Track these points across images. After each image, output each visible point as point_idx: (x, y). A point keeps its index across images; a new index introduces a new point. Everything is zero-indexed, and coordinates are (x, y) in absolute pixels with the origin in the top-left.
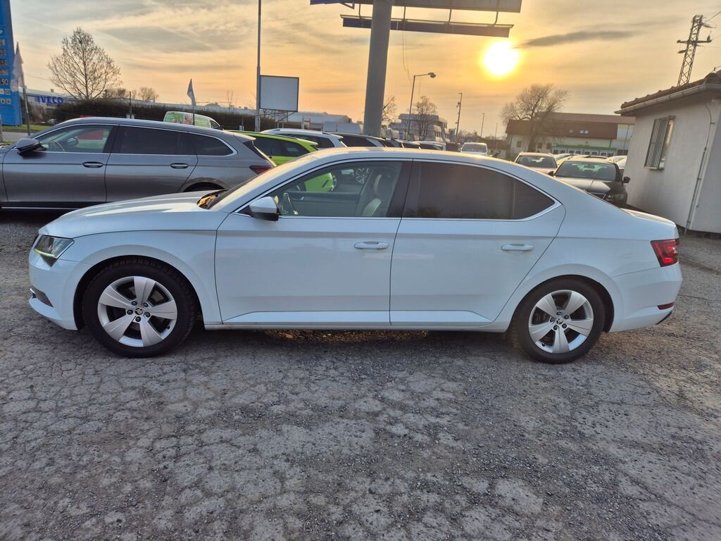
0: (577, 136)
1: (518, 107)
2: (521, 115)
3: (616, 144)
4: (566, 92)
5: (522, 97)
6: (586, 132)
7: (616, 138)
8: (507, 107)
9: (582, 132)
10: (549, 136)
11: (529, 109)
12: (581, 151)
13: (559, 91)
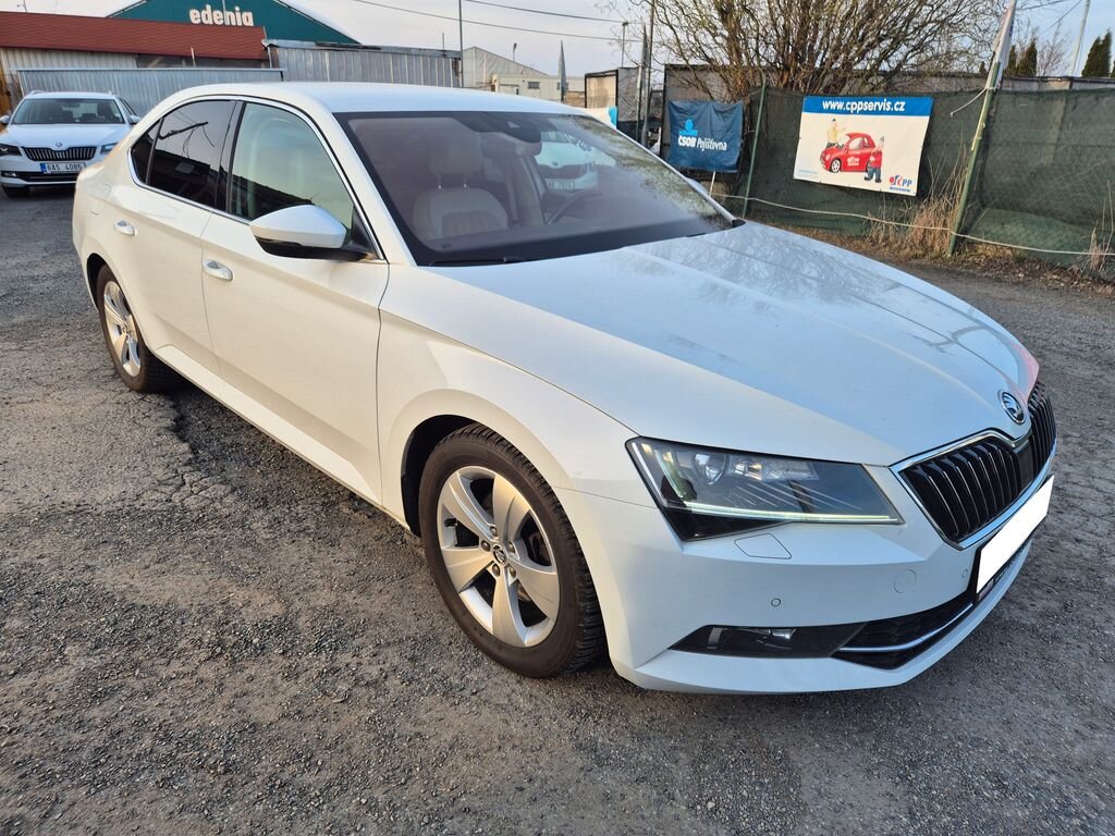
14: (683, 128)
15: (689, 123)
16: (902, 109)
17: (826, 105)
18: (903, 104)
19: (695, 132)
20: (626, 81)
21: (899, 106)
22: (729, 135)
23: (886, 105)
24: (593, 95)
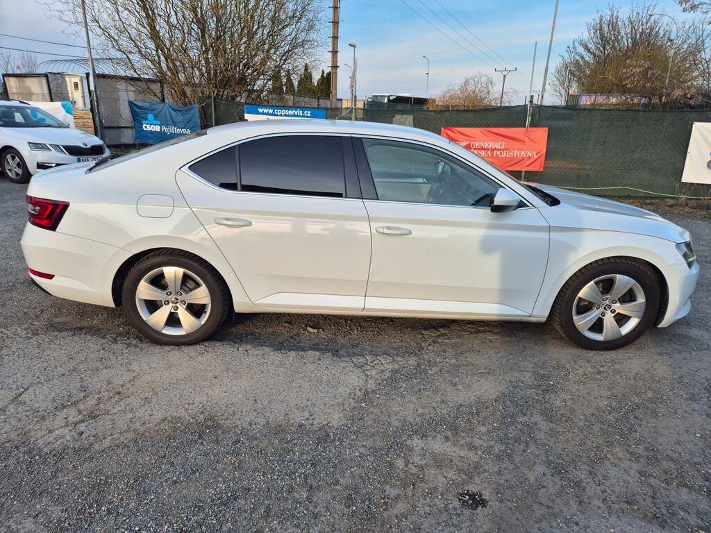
14: (146, 119)
15: (150, 116)
16: (309, 115)
17: (261, 110)
18: (309, 112)
19: (158, 122)
20: (55, 83)
21: (307, 113)
22: (190, 125)
23: (299, 112)
24: (15, 90)
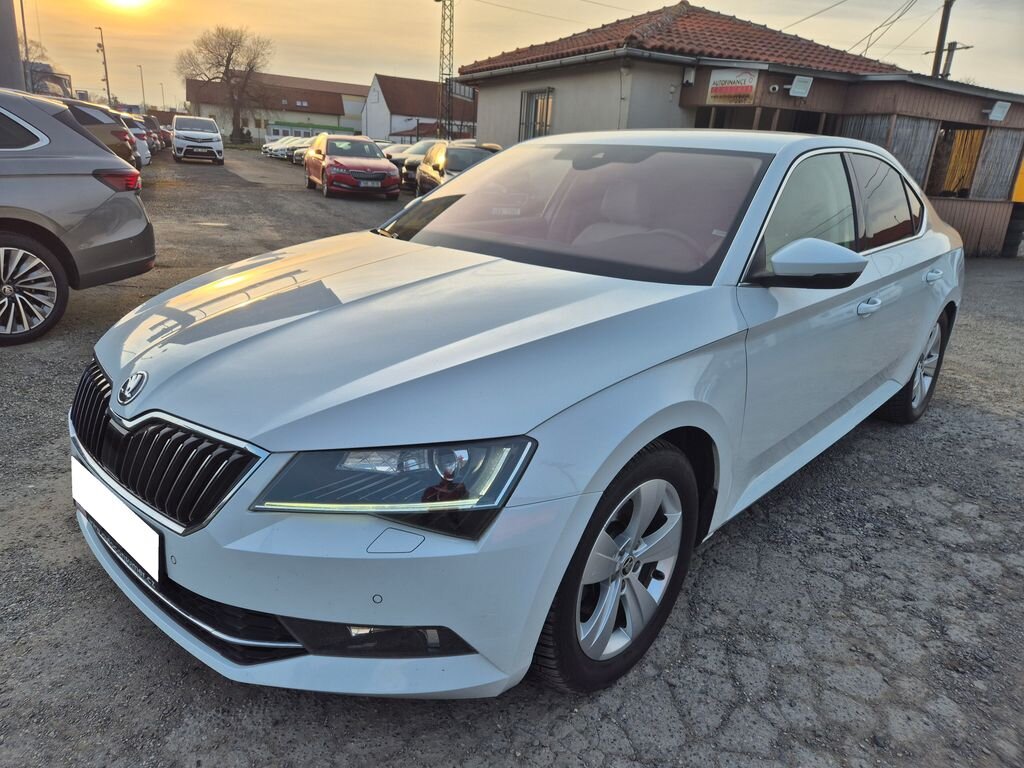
0: (293, 109)
1: (200, 58)
2: (209, 74)
3: (344, 122)
4: (268, 43)
5: (204, 43)
6: (305, 104)
7: (344, 114)
8: (182, 58)
9: (299, 104)
10: (259, 108)
11: (219, 64)
12: (302, 131)
13: (258, 38)
